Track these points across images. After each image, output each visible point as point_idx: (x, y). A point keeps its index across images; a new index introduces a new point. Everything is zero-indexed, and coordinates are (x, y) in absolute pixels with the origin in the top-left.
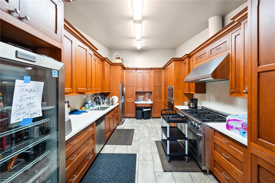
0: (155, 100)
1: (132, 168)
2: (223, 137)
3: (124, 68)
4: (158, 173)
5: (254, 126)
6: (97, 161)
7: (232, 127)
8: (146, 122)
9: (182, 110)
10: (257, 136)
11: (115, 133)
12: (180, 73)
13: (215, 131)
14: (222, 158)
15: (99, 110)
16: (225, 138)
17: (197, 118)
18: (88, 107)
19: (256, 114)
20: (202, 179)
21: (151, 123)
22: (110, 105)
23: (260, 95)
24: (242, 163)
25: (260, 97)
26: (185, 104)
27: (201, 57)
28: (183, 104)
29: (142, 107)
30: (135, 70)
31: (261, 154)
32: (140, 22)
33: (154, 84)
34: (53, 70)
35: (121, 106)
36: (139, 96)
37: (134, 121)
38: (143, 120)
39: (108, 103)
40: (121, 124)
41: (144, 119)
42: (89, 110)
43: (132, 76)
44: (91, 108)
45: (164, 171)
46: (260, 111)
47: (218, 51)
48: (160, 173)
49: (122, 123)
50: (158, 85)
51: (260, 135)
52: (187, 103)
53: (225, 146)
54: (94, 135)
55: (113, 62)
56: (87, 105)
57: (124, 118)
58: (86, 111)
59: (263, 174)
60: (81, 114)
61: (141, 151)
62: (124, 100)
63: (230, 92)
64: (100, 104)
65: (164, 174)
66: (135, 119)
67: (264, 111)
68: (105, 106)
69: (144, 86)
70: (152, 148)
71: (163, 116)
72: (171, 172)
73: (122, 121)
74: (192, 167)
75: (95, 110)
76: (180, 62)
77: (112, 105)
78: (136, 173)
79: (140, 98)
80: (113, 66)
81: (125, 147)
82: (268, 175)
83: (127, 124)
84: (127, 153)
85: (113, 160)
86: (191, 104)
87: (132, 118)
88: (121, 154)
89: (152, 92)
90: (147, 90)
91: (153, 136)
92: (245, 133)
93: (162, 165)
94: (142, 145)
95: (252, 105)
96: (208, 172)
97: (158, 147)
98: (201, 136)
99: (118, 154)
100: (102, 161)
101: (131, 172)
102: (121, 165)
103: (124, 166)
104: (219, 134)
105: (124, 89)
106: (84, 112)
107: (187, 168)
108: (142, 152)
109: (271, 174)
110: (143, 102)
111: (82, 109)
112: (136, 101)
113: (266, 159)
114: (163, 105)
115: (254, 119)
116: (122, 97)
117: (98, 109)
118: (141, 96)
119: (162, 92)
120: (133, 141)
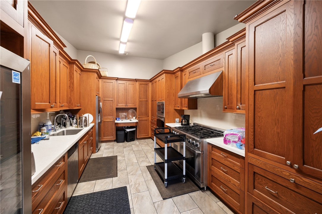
0: (141, 117)
1: (125, 205)
2: (221, 152)
3: (100, 77)
4: (157, 203)
5: (251, 138)
6: (70, 209)
7: (229, 141)
8: (130, 144)
9: (175, 128)
10: (253, 147)
11: (90, 165)
12: (171, 87)
13: (214, 146)
14: (220, 172)
15: (64, 134)
16: (223, 153)
17: (195, 135)
18: (46, 132)
19: (253, 127)
20: (202, 197)
21: (137, 146)
22: (82, 127)
23: (255, 110)
24: (239, 173)
25: (256, 112)
26: (176, 121)
27: (194, 71)
28: (174, 122)
29: (125, 127)
30: (115, 81)
31: (257, 162)
32: (132, 20)
33: (140, 99)
34: (13, 71)
35: (97, 126)
36: (120, 113)
37: (114, 146)
38: (126, 143)
39: (79, 124)
40: (97, 151)
41: (127, 141)
42: (48, 135)
43: (111, 88)
44: (52, 133)
45: (164, 199)
46: (256, 125)
47: (212, 68)
48: (159, 202)
49: (99, 150)
50: (144, 100)
51: (256, 146)
52: (178, 120)
53: (223, 160)
54: (65, 172)
55: (84, 67)
56: (44, 128)
57: (100, 143)
58: (45, 137)
59: (258, 179)
60: (37, 143)
61: (131, 181)
62: (101, 118)
63: (223, 108)
64: (65, 125)
65: (164, 202)
66: (115, 143)
67: (259, 125)
68: (74, 127)
69: (127, 100)
70: (144, 175)
71: (157, 136)
72: (171, 199)
73: (99, 147)
74: (190, 187)
75: (58, 134)
76: (172, 75)
77: (86, 126)
78: (131, 210)
79: (121, 115)
80: (84, 73)
81: (109, 180)
82: (262, 179)
83: (105, 151)
84: (113, 188)
85: (95, 201)
86: (184, 120)
87: (111, 142)
88: (105, 191)
89: (136, 108)
90: (130, 105)
91: (142, 161)
92: (242, 145)
93: (160, 193)
94: (131, 174)
95: (249, 119)
96: (205, 189)
97: (151, 173)
98: (200, 154)
99: (101, 191)
100: (78, 206)
101: (124, 211)
102: (109, 205)
103: (113, 206)
104: (216, 149)
105: (101, 103)
106: (42, 140)
107: (186, 190)
108: (133, 183)
109: (264, 178)
110: (125, 121)
111: (35, 135)
112: (116, 119)
113: (260, 166)
114: (150, 123)
115: (250, 132)
116: (99, 114)
117: (62, 133)
118: (122, 113)
119: (149, 108)
120: (118, 171)
